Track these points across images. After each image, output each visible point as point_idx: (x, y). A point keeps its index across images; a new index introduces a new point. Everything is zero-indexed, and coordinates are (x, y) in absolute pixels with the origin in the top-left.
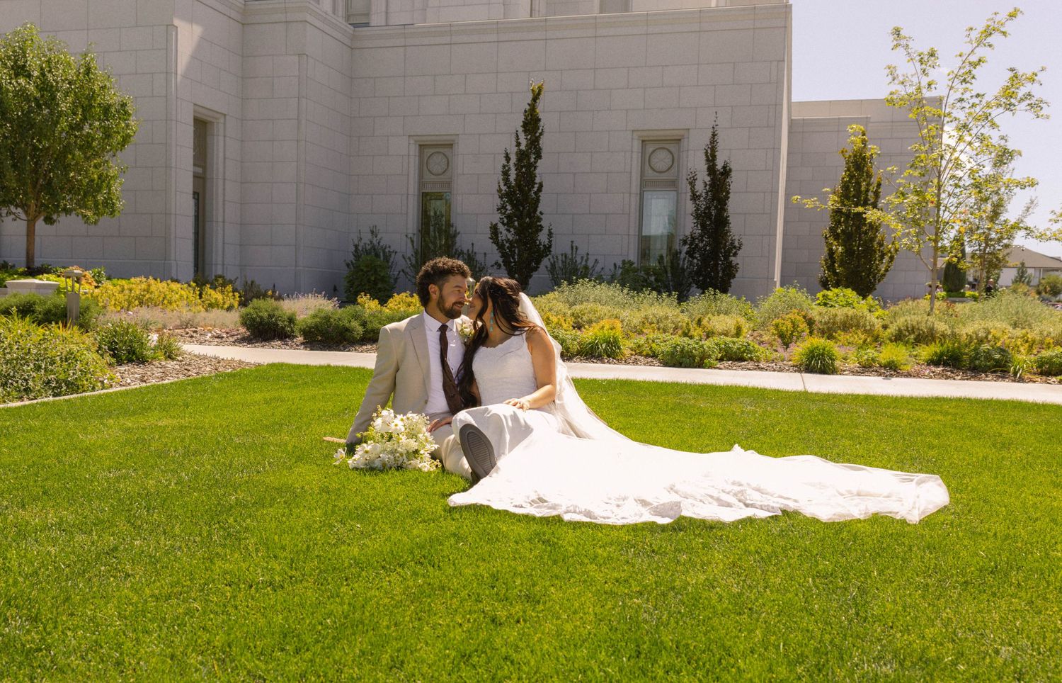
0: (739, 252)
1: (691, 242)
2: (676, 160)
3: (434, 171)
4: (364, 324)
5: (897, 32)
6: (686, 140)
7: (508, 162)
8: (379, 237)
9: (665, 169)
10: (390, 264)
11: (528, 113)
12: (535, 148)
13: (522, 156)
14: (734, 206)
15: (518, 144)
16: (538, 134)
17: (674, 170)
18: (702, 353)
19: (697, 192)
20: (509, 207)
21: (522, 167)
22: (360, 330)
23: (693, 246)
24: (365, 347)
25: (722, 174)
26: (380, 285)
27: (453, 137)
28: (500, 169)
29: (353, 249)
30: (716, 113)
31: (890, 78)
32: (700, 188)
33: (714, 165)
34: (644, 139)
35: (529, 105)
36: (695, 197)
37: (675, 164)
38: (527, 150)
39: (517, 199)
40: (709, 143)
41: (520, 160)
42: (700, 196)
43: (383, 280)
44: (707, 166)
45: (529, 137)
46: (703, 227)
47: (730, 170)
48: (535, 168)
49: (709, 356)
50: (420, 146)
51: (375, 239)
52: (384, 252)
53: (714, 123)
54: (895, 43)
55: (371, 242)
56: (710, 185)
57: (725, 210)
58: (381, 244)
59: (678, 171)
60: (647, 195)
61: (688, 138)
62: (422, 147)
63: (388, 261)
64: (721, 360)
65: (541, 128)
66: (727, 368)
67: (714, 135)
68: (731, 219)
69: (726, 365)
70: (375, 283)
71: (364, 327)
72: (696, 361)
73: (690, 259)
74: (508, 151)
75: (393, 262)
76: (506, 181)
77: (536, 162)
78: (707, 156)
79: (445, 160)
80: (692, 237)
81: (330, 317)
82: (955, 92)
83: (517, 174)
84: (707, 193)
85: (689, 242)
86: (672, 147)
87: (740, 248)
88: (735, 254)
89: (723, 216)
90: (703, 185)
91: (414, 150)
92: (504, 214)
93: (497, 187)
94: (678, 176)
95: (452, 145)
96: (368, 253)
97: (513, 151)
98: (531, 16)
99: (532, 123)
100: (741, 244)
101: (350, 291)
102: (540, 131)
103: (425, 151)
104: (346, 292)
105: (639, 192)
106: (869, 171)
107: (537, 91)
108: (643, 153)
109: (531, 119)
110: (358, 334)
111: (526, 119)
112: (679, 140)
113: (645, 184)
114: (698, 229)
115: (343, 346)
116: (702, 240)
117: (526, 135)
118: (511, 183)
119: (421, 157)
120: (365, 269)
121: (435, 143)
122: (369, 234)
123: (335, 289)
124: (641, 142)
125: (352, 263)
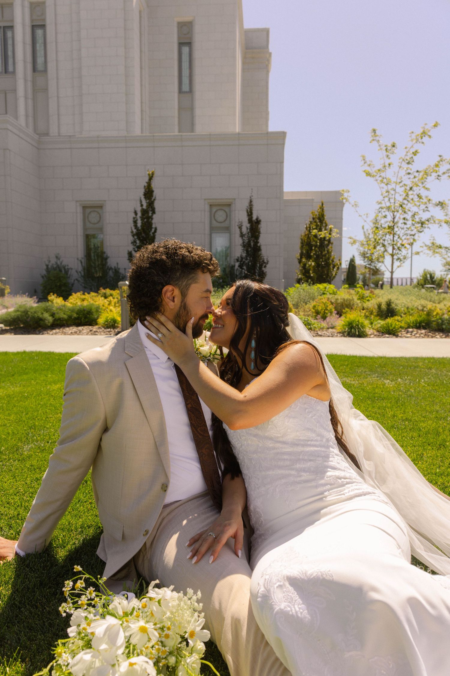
0: (268, 266)
1: (241, 260)
2: (228, 216)
3: (92, 222)
4: (53, 315)
5: (374, 131)
6: (234, 205)
7: (136, 216)
8: (61, 260)
9: (222, 221)
10: (68, 276)
11: (146, 187)
12: (152, 208)
13: (144, 212)
14: (262, 241)
15: (142, 205)
16: (152, 200)
17: (227, 222)
19: (243, 232)
20: (138, 242)
21: (145, 218)
22: (50, 319)
23: (242, 263)
24: (54, 331)
25: (256, 223)
26: (63, 288)
27: (103, 202)
28: (132, 220)
29: (45, 267)
30: (252, 189)
31: (363, 162)
32: (244, 230)
33: (252, 218)
34: (211, 204)
35: (147, 183)
36: (242, 235)
37: (229, 218)
38: (147, 209)
39: (143, 237)
40: (248, 206)
41: (143, 214)
42: (245, 235)
43: (65, 285)
44: (248, 218)
45: (148, 201)
46: (247, 251)
47: (260, 221)
48: (152, 219)
51: (59, 261)
52: (65, 269)
53: (251, 195)
54: (372, 138)
55: (56, 263)
56: (250, 229)
57: (258, 242)
58: (63, 264)
59: (231, 222)
60: (214, 235)
61: (235, 203)
62: (84, 208)
63: (67, 274)
65: (154, 196)
67: (251, 201)
68: (262, 248)
70: (59, 287)
71: (53, 317)
73: (241, 270)
74: (136, 209)
75: (70, 274)
76: (136, 226)
77: (152, 216)
78: (247, 213)
79: (98, 216)
80: (241, 258)
81: (28, 311)
82: (403, 169)
83: (142, 223)
84: (249, 233)
86: (227, 209)
88: (265, 267)
89: (257, 246)
90: (246, 228)
91: (80, 210)
92: (135, 245)
93: (131, 230)
94: (231, 224)
95: (102, 206)
96: (55, 269)
97: (139, 209)
98: (142, 133)
99: (149, 193)
100: (268, 262)
101: (45, 292)
102: (154, 198)
103: (87, 210)
104: (42, 293)
105: (209, 233)
106: (325, 223)
107: (151, 175)
108: (211, 211)
109: (149, 191)
110: (49, 322)
111: (145, 191)
112: (230, 205)
113: (213, 229)
114: (244, 253)
115: (38, 331)
116: (247, 259)
117: (146, 200)
118: (139, 228)
119: (84, 213)
120: (53, 279)
121: (92, 205)
122: (55, 258)
123: (35, 291)
124: (209, 206)
125: (45, 276)
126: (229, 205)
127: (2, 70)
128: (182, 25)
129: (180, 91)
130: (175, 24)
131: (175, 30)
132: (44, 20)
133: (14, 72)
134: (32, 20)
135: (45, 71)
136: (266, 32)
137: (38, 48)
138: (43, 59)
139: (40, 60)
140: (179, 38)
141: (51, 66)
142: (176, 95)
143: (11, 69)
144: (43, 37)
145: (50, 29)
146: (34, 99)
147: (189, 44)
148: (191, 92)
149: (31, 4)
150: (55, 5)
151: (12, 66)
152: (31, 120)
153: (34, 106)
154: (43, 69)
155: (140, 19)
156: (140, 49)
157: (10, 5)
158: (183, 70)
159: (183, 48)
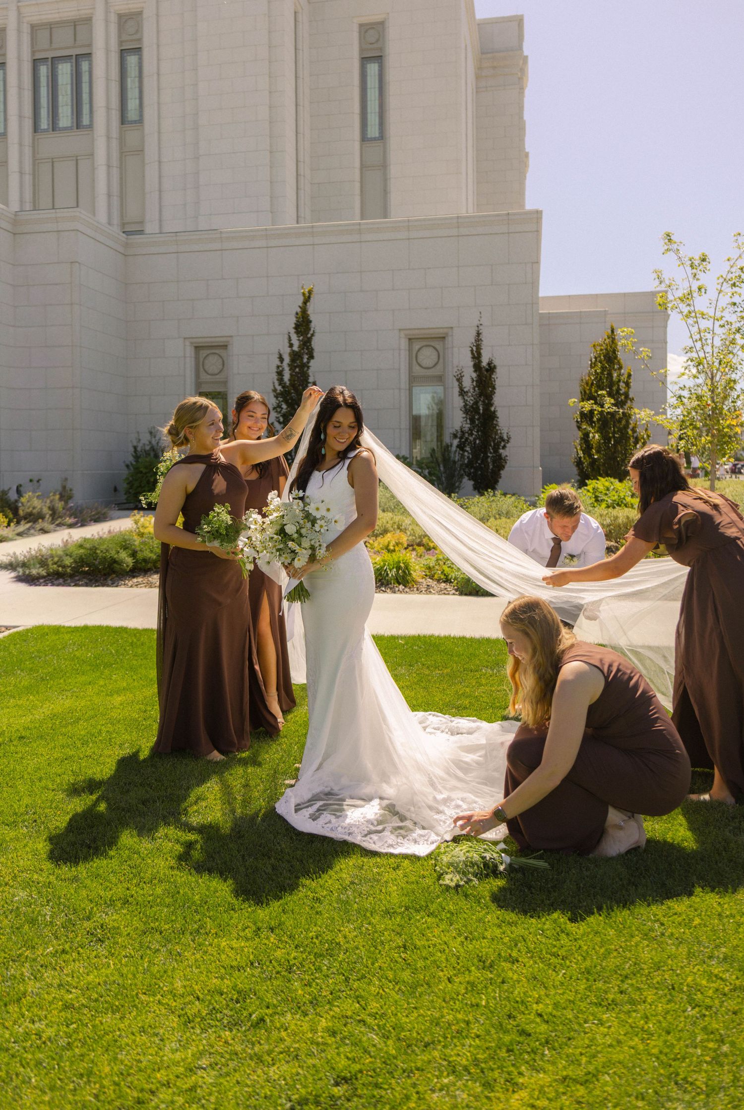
0: (507, 445)
1: (461, 435)
2: (441, 357)
3: (210, 372)
4: (134, 554)
5: (669, 237)
6: (450, 338)
7: (282, 363)
8: (157, 438)
9: (431, 365)
11: (300, 314)
12: (307, 349)
13: (295, 356)
14: (499, 400)
15: (291, 345)
16: (309, 335)
17: (440, 367)
19: (464, 388)
20: (284, 406)
21: (296, 367)
22: (130, 561)
23: (463, 440)
24: (135, 580)
25: (487, 370)
27: (229, 339)
28: (275, 370)
29: (132, 450)
30: (480, 313)
31: (657, 281)
32: (468, 384)
33: (480, 362)
34: (410, 337)
35: (300, 307)
36: (462, 393)
37: (441, 360)
38: (300, 351)
39: (291, 398)
40: (474, 341)
41: (293, 360)
42: (467, 392)
44: (473, 363)
45: (301, 338)
46: (472, 421)
47: (495, 367)
48: (308, 367)
50: (196, 347)
51: (154, 440)
53: (479, 323)
54: (666, 247)
55: (150, 442)
56: (476, 381)
57: (492, 405)
58: (161, 445)
59: (444, 367)
60: (415, 390)
61: (452, 335)
62: (198, 348)
65: (312, 329)
67: (479, 334)
68: (498, 414)
71: (135, 558)
73: (461, 452)
74: (281, 352)
76: (281, 381)
77: (308, 362)
78: (472, 353)
79: (220, 361)
80: (462, 431)
81: (96, 549)
82: (724, 295)
83: (291, 375)
84: (474, 389)
85: (459, 436)
86: (437, 345)
87: (508, 441)
88: (504, 447)
89: (490, 411)
90: (470, 381)
91: (190, 352)
92: (280, 412)
93: (272, 388)
94: (444, 372)
95: (226, 346)
96: (147, 453)
97: (286, 352)
98: (298, 223)
99: (303, 325)
100: (509, 438)
101: (130, 493)
102: (311, 332)
103: (201, 352)
104: (125, 494)
105: (408, 388)
106: (619, 363)
107: (307, 295)
108: (410, 350)
109: (303, 321)
110: (128, 566)
111: (297, 321)
113: (413, 380)
114: (467, 423)
115: (111, 580)
116: (472, 434)
117: (299, 337)
118: (285, 383)
119: (197, 358)
120: (144, 471)
121: (210, 344)
122: (148, 435)
123: (115, 490)
124: (407, 340)
125: (132, 464)
126: (443, 338)
127: (72, 122)
128: (364, 29)
129: (364, 138)
130: (356, 28)
131: (355, 36)
132: (140, 40)
133: (90, 126)
134: (121, 43)
135: (140, 121)
136: (518, 22)
137: (129, 86)
138: (137, 101)
139: (132, 104)
140: (362, 50)
141: (150, 114)
142: (357, 145)
143: (85, 121)
144: (137, 68)
145: (149, 54)
146: (122, 168)
147: (379, 59)
148: (382, 139)
149: (120, 16)
150: (158, 15)
151: (88, 116)
152: (116, 201)
153: (121, 178)
154: (137, 118)
155: (295, 24)
156: (296, 74)
157: (88, 20)
158: (369, 103)
159: (368, 66)
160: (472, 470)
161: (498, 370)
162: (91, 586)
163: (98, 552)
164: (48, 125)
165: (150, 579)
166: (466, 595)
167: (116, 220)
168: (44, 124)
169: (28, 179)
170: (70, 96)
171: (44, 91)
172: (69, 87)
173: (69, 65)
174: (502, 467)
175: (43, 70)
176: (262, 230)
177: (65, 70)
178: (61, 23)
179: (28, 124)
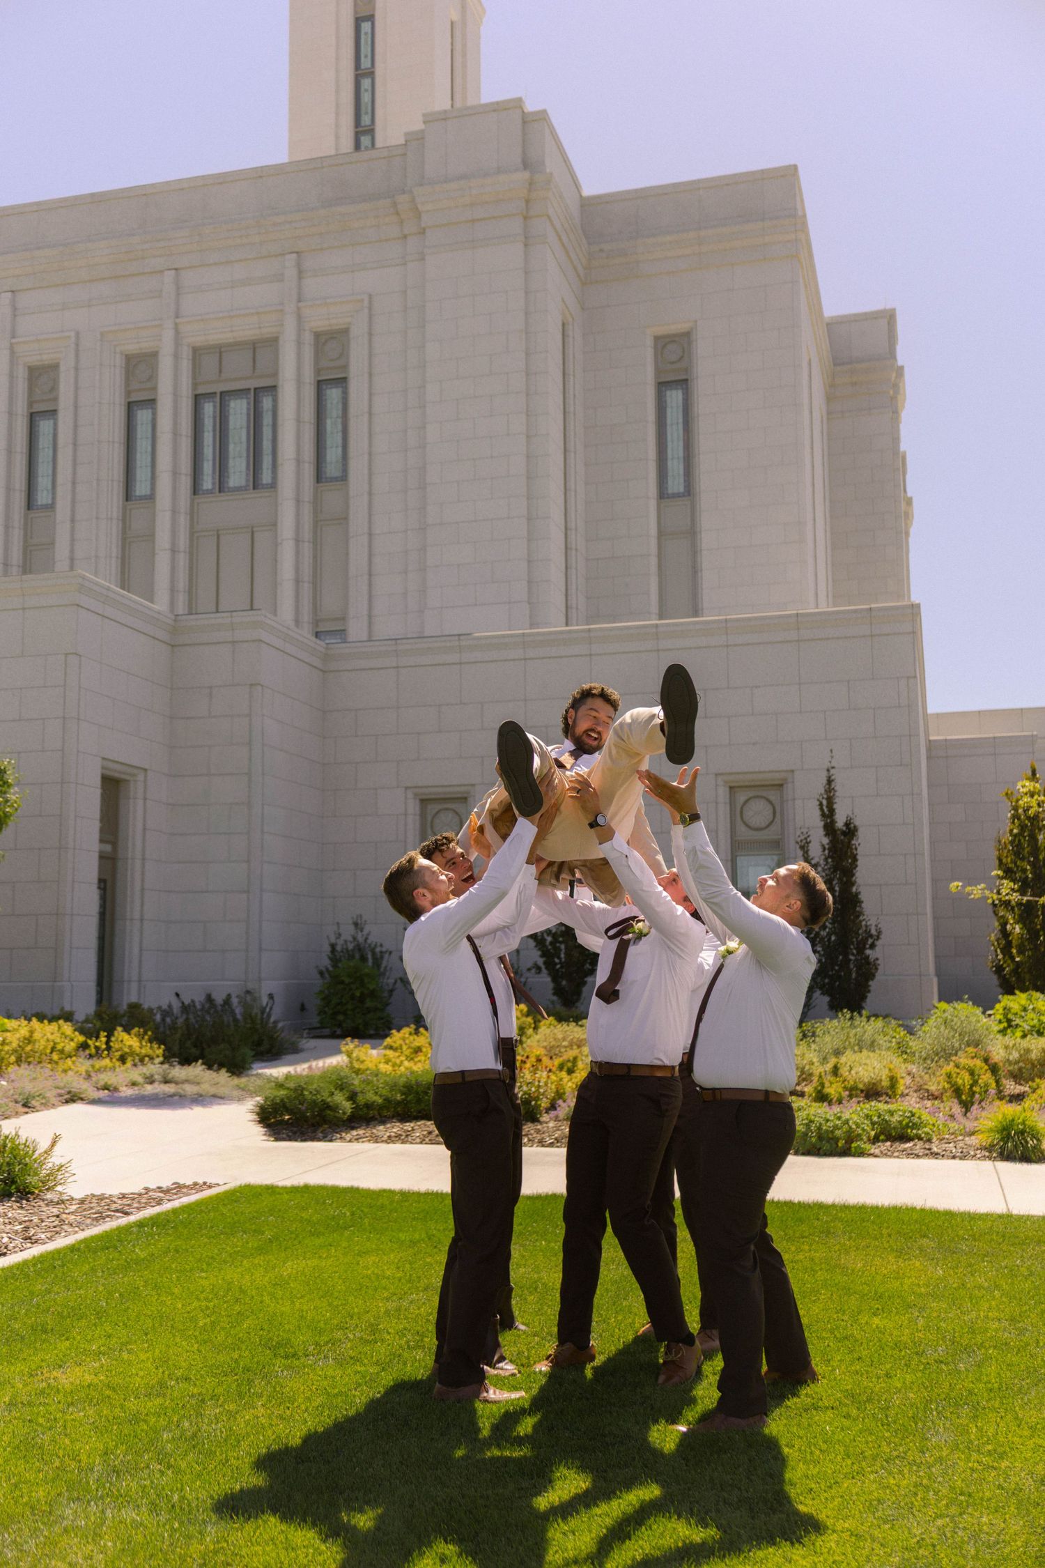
0: (878, 943)
2: (778, 812)
4: (352, 1097)
6: (790, 786)
8: (365, 932)
9: (763, 825)
10: (382, 970)
14: (865, 876)
17: (776, 828)
18: (847, 1132)
19: (812, 859)
22: (347, 1106)
24: (354, 1133)
25: (844, 833)
26: (368, 1004)
27: (468, 788)
29: (327, 949)
30: (831, 751)
32: (817, 853)
33: (833, 822)
34: (732, 785)
37: (778, 815)
40: (823, 792)
43: (373, 994)
44: (823, 823)
47: (856, 829)
49: (859, 1137)
50: (422, 801)
51: (360, 934)
52: (374, 953)
53: (830, 765)
55: (355, 938)
56: (829, 849)
57: (853, 884)
58: (369, 941)
59: (782, 828)
60: (742, 861)
61: (793, 782)
62: (424, 802)
63: (379, 966)
64: (875, 1140)
66: (886, 1154)
67: (830, 781)
68: (862, 897)
69: (883, 1148)
70: (362, 1000)
71: (354, 1102)
72: (840, 1145)
75: (386, 967)
78: (822, 809)
79: (456, 819)
81: (303, 1089)
84: (826, 860)
86: (773, 795)
87: (878, 938)
88: (873, 946)
89: (851, 893)
90: (820, 849)
91: (413, 807)
94: (783, 834)
95: (465, 798)
96: (351, 957)
98: (567, 621)
100: (879, 933)
101: (325, 1013)
103: (429, 807)
104: (319, 1014)
105: (730, 858)
108: (732, 803)
110: (344, 1113)
112: (781, 785)
113: (739, 846)
115: (322, 1132)
119: (423, 815)
120: (347, 980)
121: (442, 796)
122: (352, 927)
123: (303, 1008)
124: (728, 789)
125: (327, 969)
127: (247, 480)
128: (662, 343)
129: (662, 494)
130: (649, 342)
131: (649, 353)
132: (345, 367)
133: (273, 485)
134: (318, 371)
135: (344, 477)
136: (889, 317)
137: (329, 428)
138: (340, 450)
139: (333, 454)
140: (658, 371)
141: (357, 467)
142: (653, 504)
143: (266, 477)
144: (340, 406)
145: (357, 387)
146: (316, 542)
147: (684, 383)
148: (689, 495)
149: (317, 335)
150: (370, 334)
151: (270, 471)
152: (306, 588)
153: (315, 557)
154: (338, 474)
155: (563, 339)
156: (564, 408)
157: (273, 342)
158: (669, 444)
159: (668, 393)
160: (827, 981)
161: (861, 833)
162: (296, 1140)
163: (306, 1093)
164: (214, 484)
165: (374, 1131)
166: (803, 1154)
167: (306, 616)
168: (208, 482)
169: (182, 560)
170: (244, 445)
171: (208, 438)
172: (244, 432)
173: (245, 401)
174: (872, 976)
175: (209, 409)
176: (518, 635)
177: (239, 411)
178: (236, 346)
179: (185, 482)
